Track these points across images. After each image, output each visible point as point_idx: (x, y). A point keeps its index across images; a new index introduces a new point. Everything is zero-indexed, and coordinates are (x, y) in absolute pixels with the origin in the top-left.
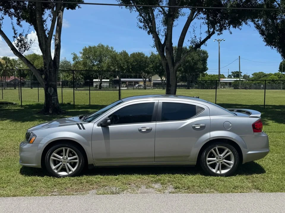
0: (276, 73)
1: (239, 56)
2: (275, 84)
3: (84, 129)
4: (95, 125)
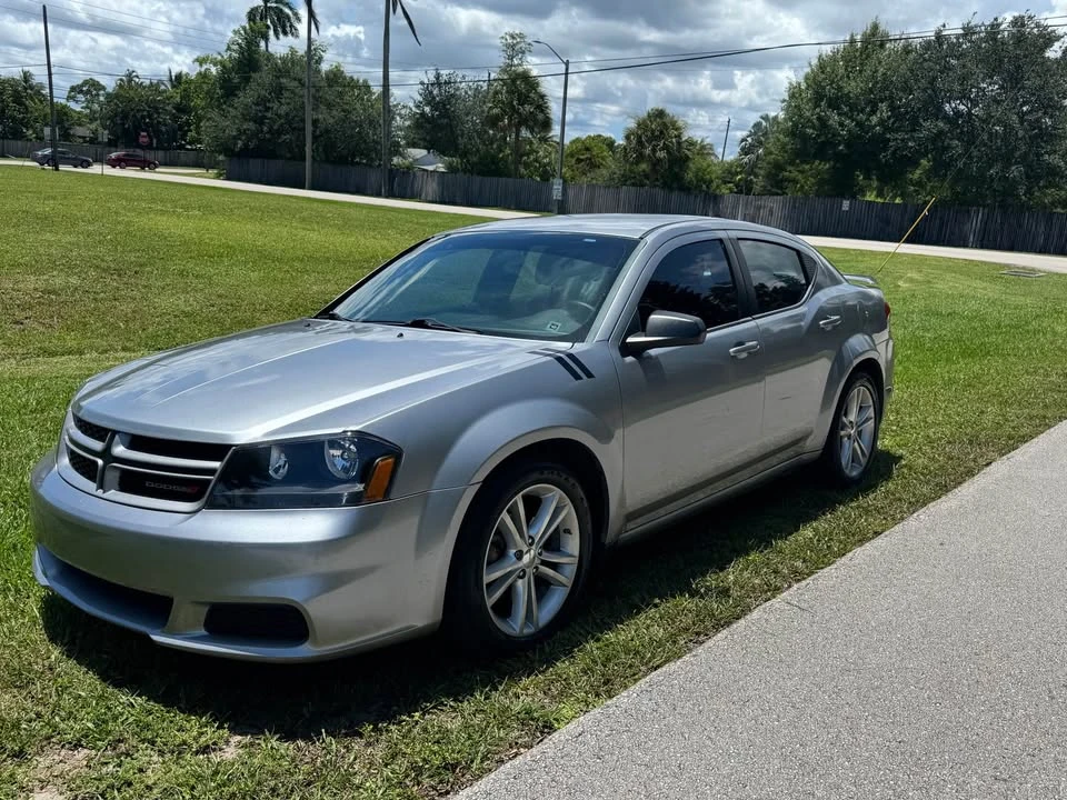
3: (589, 375)
4: (616, 353)
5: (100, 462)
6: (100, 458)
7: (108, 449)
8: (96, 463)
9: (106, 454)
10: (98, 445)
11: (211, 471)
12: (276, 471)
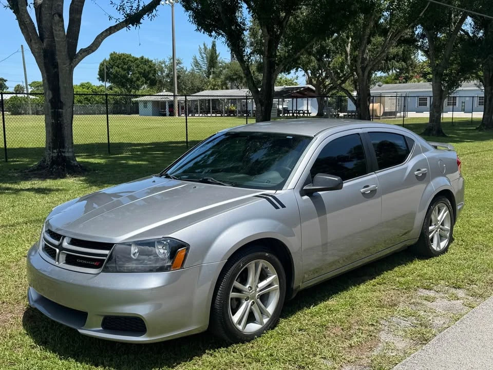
0: (83, 83)
1: (22, 46)
2: (91, 104)
3: (283, 206)
4: (298, 195)
5: (58, 250)
6: (58, 248)
7: (61, 244)
8: (55, 250)
9: (60, 247)
10: (56, 243)
11: (105, 255)
12: (134, 254)
